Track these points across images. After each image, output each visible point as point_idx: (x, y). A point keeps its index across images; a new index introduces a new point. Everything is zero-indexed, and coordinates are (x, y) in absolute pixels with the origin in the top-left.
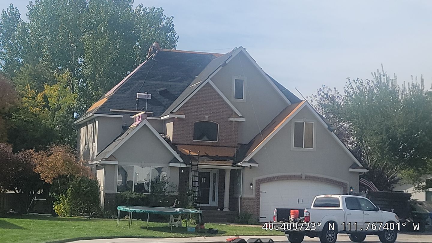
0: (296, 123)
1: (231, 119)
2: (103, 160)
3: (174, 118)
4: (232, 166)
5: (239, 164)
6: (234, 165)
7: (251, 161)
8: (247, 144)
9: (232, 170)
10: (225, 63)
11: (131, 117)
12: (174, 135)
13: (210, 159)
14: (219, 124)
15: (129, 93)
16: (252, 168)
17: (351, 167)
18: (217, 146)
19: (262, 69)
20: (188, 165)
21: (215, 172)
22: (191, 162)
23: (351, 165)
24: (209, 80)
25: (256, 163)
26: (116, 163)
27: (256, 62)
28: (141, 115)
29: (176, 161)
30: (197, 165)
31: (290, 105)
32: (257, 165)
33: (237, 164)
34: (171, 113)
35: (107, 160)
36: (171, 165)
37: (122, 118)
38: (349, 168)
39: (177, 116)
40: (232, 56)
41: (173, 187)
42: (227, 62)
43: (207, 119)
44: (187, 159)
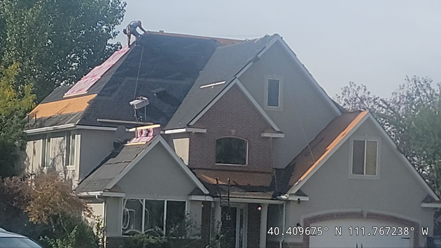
0: (355, 141)
1: (266, 135)
2: (106, 191)
3: (191, 132)
4: (272, 199)
5: (284, 197)
6: (275, 199)
7: (299, 193)
8: (283, 169)
9: (269, 204)
10: (257, 57)
11: (127, 130)
12: (191, 156)
13: (240, 190)
14: (249, 141)
15: (116, 95)
16: (301, 202)
17: (425, 201)
18: (246, 172)
19: (303, 65)
20: (215, 198)
21: (241, 207)
22: (220, 194)
23: (424, 197)
24: (236, 81)
25: (305, 196)
26: (122, 195)
27: (297, 56)
28: (153, 129)
29: (198, 192)
30: (227, 198)
31: (340, 115)
32: (307, 199)
33: (278, 197)
34: (188, 126)
35: (110, 190)
36: (194, 198)
37: (114, 131)
38: (422, 202)
39: (194, 130)
40: (265, 47)
41: (196, 228)
42: (259, 56)
43: (234, 134)
44: (214, 190)
